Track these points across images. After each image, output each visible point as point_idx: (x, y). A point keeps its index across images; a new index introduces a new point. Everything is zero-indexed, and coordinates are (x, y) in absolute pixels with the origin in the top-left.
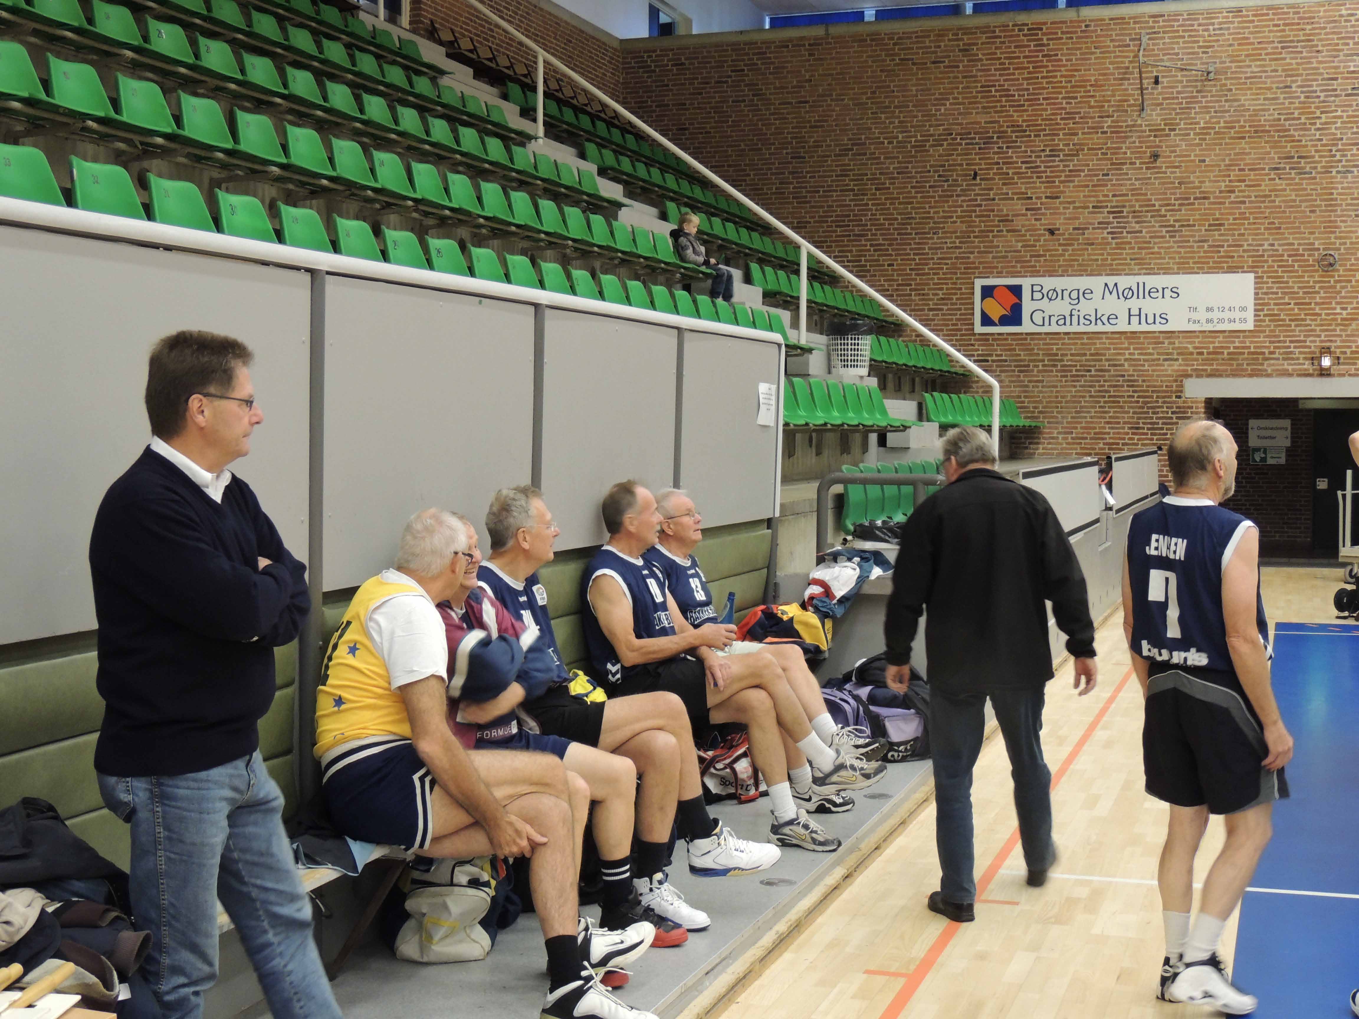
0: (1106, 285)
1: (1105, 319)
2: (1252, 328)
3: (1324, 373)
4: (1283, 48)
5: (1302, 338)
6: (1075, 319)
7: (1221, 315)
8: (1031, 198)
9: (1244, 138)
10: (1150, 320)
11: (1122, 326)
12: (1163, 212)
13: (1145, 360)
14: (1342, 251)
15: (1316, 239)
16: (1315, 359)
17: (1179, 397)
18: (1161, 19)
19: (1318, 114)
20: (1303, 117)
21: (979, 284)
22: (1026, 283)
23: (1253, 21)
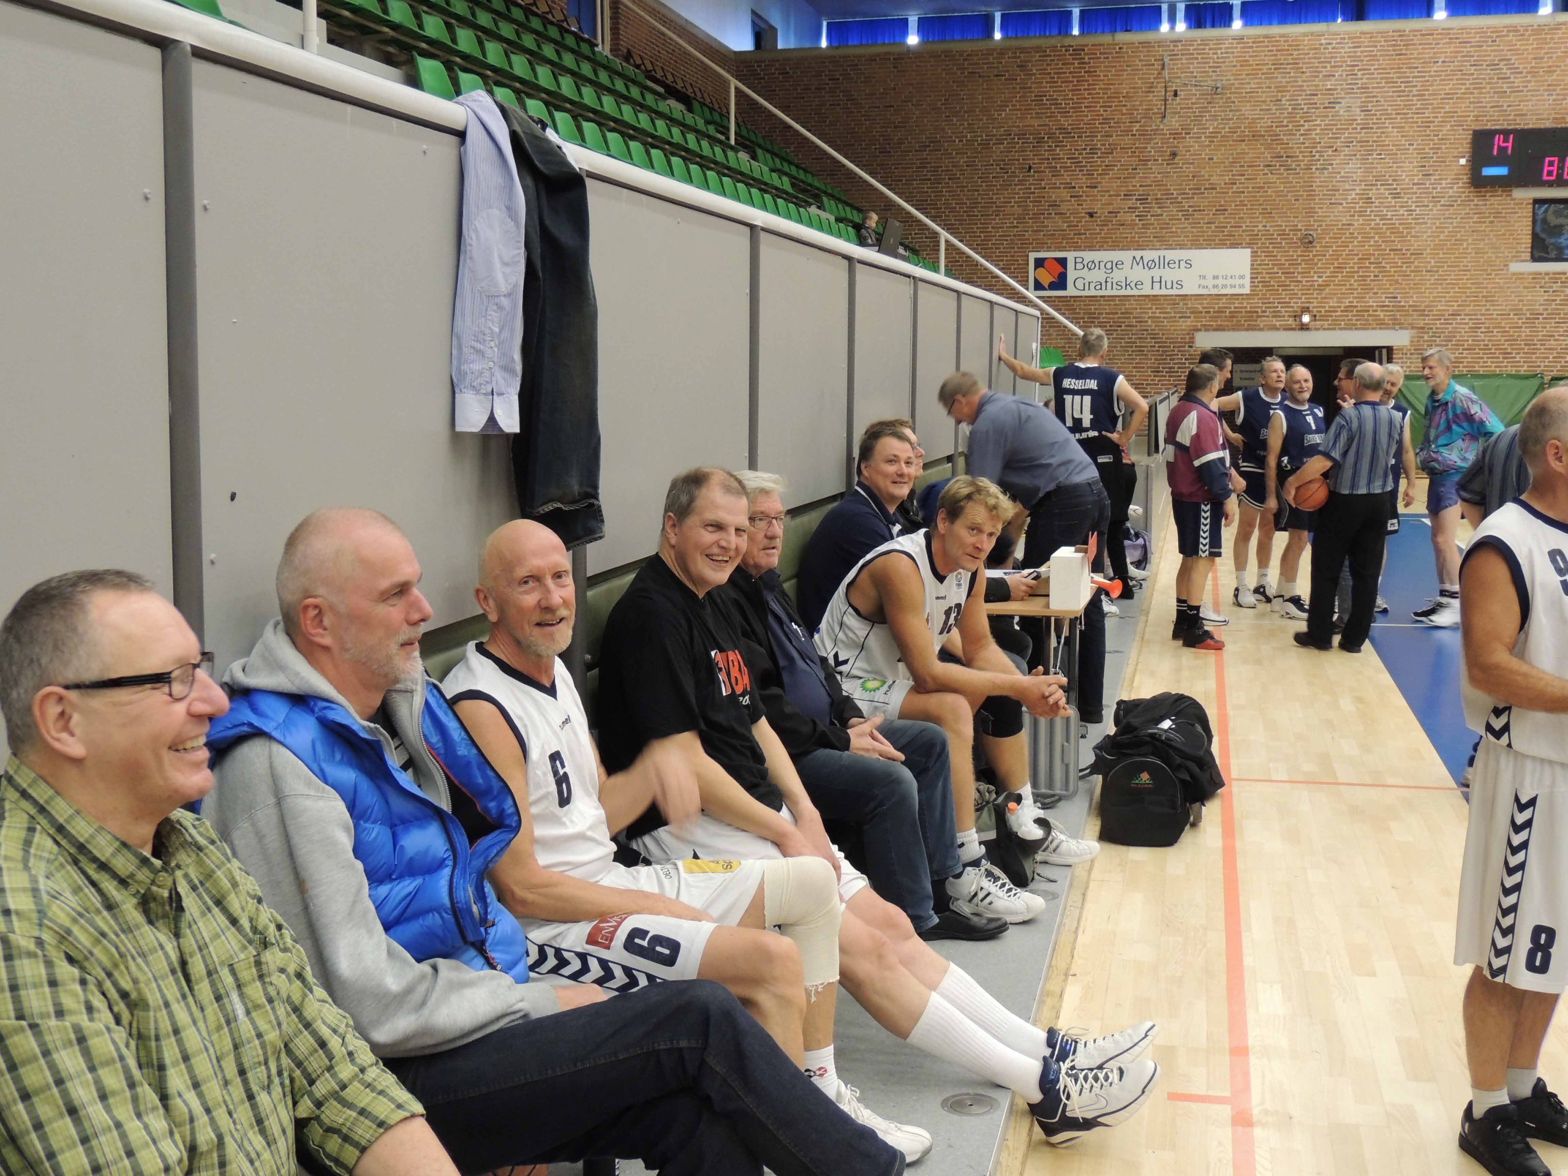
0: (1134, 257)
1: (1133, 285)
2: (1249, 292)
3: (1304, 327)
4: (1275, 69)
5: (1287, 300)
6: (1109, 285)
7: (1225, 282)
8: (1074, 187)
9: (1244, 141)
10: (1169, 286)
11: (1147, 290)
12: (1179, 200)
13: (1164, 318)
14: (1319, 231)
15: (1299, 221)
16: (1297, 317)
17: (1191, 347)
18: (1179, 44)
19: (1302, 123)
20: (1290, 125)
21: (1032, 256)
22: (1070, 256)
23: (1252, 47)
